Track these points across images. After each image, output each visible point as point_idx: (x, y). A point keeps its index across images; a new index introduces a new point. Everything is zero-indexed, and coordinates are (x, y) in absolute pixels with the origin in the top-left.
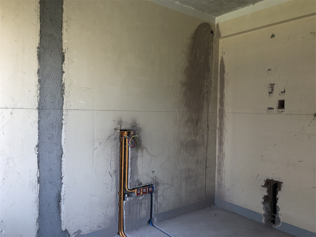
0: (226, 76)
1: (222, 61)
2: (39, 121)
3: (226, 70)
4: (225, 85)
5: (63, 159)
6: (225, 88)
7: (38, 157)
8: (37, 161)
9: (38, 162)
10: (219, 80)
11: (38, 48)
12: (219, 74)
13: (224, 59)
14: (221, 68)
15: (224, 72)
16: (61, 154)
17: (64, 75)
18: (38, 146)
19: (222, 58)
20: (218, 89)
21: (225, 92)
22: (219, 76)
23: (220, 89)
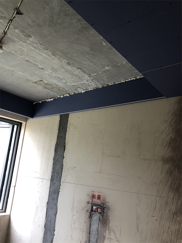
5: (57, 216)
7: (47, 210)
8: (46, 213)
16: (56, 212)
17: (64, 159)
18: (47, 203)
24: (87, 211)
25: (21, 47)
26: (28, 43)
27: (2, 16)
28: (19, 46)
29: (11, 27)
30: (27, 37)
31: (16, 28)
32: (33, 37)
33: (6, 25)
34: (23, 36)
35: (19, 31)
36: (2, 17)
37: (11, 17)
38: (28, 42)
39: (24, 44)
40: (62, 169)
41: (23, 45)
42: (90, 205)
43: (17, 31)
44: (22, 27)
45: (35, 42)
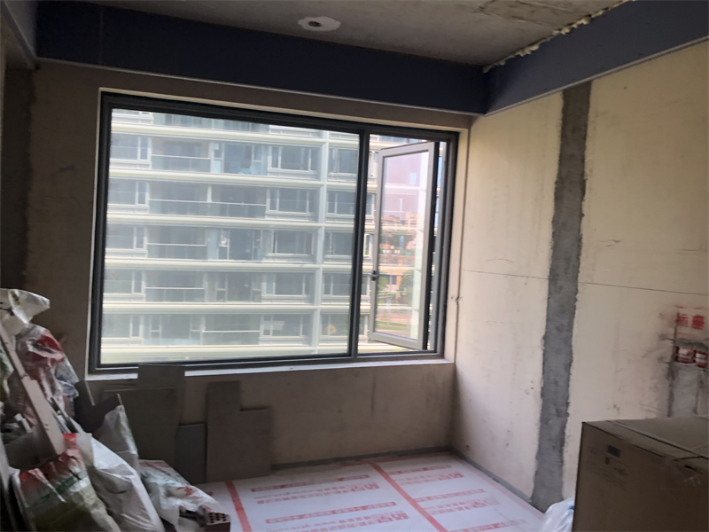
2: (549, 298)
5: (573, 371)
7: (544, 355)
8: (542, 362)
9: (544, 364)
11: (556, 183)
16: (569, 362)
17: (584, 220)
18: (544, 338)
24: (661, 359)
40: (580, 247)
42: (669, 344)
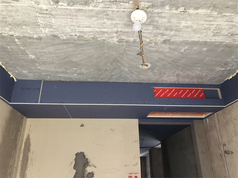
0: (30, 155)
1: (28, 139)
3: (32, 148)
4: (29, 165)
6: (28, 169)
10: (21, 158)
12: (22, 152)
13: (30, 137)
14: (25, 146)
15: (29, 150)
19: (29, 136)
20: (18, 169)
21: (28, 172)
22: (22, 155)
23: (22, 170)
25: (114, 22)
26: (113, 33)
27: (149, 45)
28: (117, 23)
29: (138, 40)
30: (121, 39)
31: (134, 41)
32: (117, 43)
33: (143, 39)
34: (124, 38)
35: (130, 40)
36: (149, 43)
37: (143, 48)
38: (115, 35)
39: (115, 29)
41: (114, 27)
43: (132, 39)
44: (131, 45)
45: (110, 39)
